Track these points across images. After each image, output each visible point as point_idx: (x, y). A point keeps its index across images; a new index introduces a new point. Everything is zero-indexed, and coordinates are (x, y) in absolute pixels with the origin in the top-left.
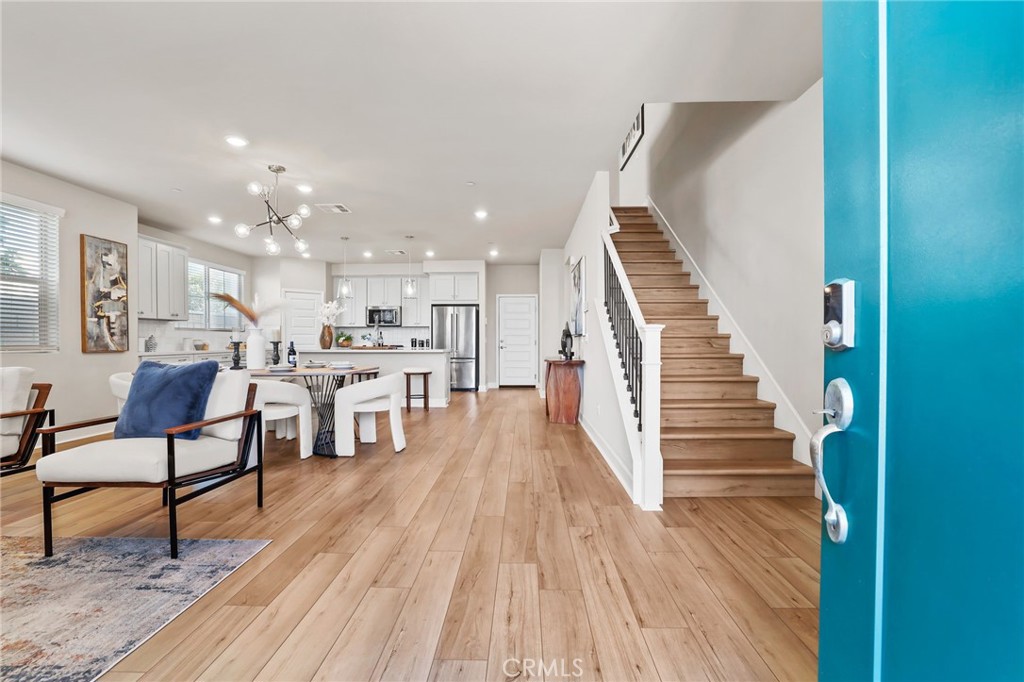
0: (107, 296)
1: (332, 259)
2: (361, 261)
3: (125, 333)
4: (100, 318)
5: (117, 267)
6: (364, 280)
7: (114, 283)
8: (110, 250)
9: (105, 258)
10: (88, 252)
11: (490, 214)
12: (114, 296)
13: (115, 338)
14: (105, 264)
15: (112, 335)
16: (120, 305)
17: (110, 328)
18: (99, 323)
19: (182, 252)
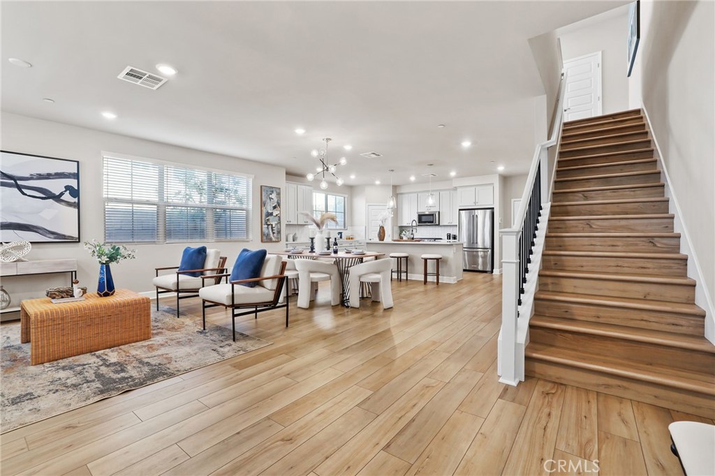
0: (271, 214)
1: (396, 183)
2: (409, 184)
3: (279, 232)
4: (268, 225)
5: (276, 200)
6: (416, 194)
7: (275, 207)
8: (273, 192)
9: (271, 196)
10: (263, 193)
11: (474, 143)
12: (274, 214)
13: (275, 235)
14: (271, 199)
15: (274, 233)
16: (277, 218)
17: (272, 230)
18: (268, 228)
19: (310, 188)
